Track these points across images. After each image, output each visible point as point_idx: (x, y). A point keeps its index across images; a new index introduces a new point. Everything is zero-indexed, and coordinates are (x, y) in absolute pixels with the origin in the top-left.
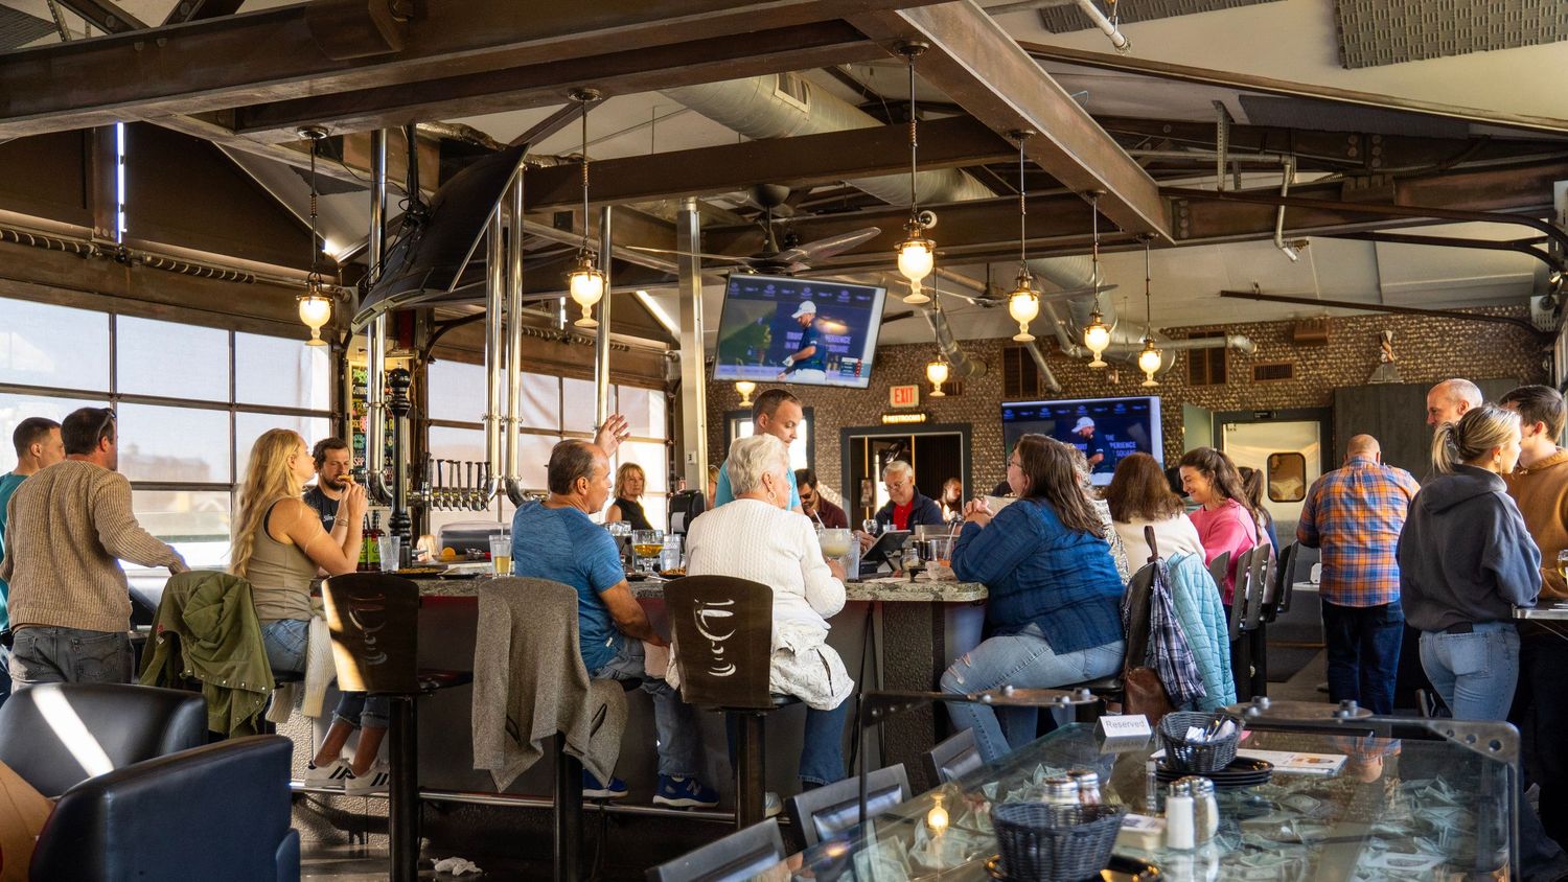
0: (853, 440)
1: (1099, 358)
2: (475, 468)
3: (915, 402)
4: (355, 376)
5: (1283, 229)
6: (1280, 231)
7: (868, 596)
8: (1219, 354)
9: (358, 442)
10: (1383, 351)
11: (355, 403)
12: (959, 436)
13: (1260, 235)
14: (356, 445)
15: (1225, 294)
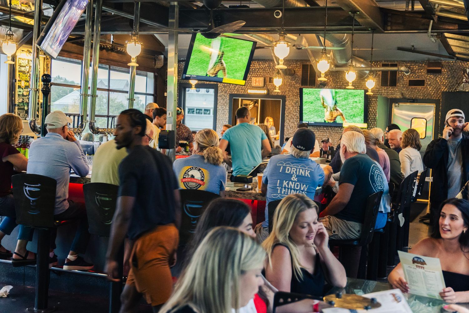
0: (234, 99)
1: (351, 85)
2: (76, 118)
3: (262, 84)
4: (20, 62)
5: (432, 29)
6: (430, 30)
7: (253, 198)
8: (394, 73)
9: (20, 92)
10: (464, 77)
11: (19, 74)
12: (280, 101)
13: (422, 31)
14: (19, 93)
15: (399, 49)
